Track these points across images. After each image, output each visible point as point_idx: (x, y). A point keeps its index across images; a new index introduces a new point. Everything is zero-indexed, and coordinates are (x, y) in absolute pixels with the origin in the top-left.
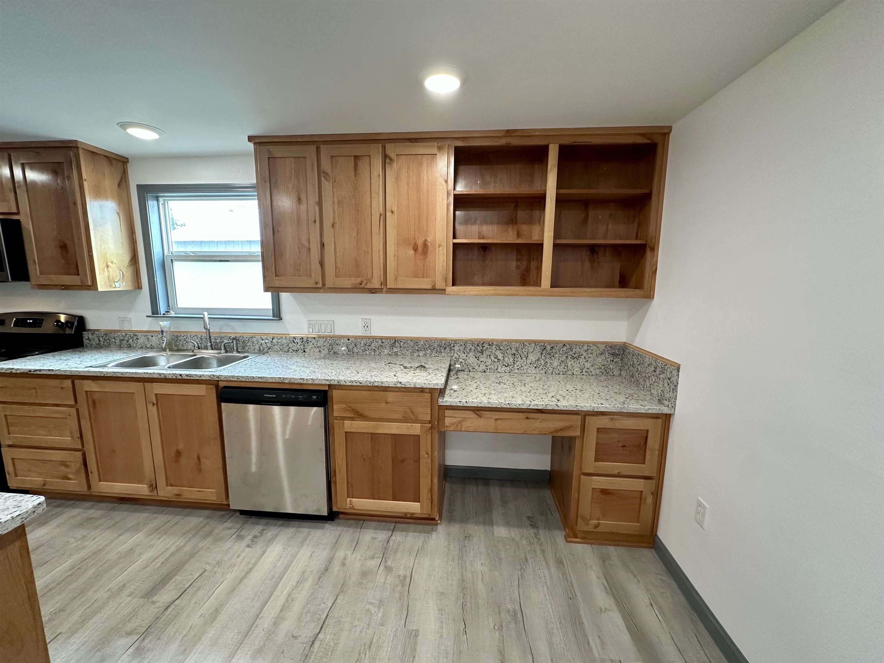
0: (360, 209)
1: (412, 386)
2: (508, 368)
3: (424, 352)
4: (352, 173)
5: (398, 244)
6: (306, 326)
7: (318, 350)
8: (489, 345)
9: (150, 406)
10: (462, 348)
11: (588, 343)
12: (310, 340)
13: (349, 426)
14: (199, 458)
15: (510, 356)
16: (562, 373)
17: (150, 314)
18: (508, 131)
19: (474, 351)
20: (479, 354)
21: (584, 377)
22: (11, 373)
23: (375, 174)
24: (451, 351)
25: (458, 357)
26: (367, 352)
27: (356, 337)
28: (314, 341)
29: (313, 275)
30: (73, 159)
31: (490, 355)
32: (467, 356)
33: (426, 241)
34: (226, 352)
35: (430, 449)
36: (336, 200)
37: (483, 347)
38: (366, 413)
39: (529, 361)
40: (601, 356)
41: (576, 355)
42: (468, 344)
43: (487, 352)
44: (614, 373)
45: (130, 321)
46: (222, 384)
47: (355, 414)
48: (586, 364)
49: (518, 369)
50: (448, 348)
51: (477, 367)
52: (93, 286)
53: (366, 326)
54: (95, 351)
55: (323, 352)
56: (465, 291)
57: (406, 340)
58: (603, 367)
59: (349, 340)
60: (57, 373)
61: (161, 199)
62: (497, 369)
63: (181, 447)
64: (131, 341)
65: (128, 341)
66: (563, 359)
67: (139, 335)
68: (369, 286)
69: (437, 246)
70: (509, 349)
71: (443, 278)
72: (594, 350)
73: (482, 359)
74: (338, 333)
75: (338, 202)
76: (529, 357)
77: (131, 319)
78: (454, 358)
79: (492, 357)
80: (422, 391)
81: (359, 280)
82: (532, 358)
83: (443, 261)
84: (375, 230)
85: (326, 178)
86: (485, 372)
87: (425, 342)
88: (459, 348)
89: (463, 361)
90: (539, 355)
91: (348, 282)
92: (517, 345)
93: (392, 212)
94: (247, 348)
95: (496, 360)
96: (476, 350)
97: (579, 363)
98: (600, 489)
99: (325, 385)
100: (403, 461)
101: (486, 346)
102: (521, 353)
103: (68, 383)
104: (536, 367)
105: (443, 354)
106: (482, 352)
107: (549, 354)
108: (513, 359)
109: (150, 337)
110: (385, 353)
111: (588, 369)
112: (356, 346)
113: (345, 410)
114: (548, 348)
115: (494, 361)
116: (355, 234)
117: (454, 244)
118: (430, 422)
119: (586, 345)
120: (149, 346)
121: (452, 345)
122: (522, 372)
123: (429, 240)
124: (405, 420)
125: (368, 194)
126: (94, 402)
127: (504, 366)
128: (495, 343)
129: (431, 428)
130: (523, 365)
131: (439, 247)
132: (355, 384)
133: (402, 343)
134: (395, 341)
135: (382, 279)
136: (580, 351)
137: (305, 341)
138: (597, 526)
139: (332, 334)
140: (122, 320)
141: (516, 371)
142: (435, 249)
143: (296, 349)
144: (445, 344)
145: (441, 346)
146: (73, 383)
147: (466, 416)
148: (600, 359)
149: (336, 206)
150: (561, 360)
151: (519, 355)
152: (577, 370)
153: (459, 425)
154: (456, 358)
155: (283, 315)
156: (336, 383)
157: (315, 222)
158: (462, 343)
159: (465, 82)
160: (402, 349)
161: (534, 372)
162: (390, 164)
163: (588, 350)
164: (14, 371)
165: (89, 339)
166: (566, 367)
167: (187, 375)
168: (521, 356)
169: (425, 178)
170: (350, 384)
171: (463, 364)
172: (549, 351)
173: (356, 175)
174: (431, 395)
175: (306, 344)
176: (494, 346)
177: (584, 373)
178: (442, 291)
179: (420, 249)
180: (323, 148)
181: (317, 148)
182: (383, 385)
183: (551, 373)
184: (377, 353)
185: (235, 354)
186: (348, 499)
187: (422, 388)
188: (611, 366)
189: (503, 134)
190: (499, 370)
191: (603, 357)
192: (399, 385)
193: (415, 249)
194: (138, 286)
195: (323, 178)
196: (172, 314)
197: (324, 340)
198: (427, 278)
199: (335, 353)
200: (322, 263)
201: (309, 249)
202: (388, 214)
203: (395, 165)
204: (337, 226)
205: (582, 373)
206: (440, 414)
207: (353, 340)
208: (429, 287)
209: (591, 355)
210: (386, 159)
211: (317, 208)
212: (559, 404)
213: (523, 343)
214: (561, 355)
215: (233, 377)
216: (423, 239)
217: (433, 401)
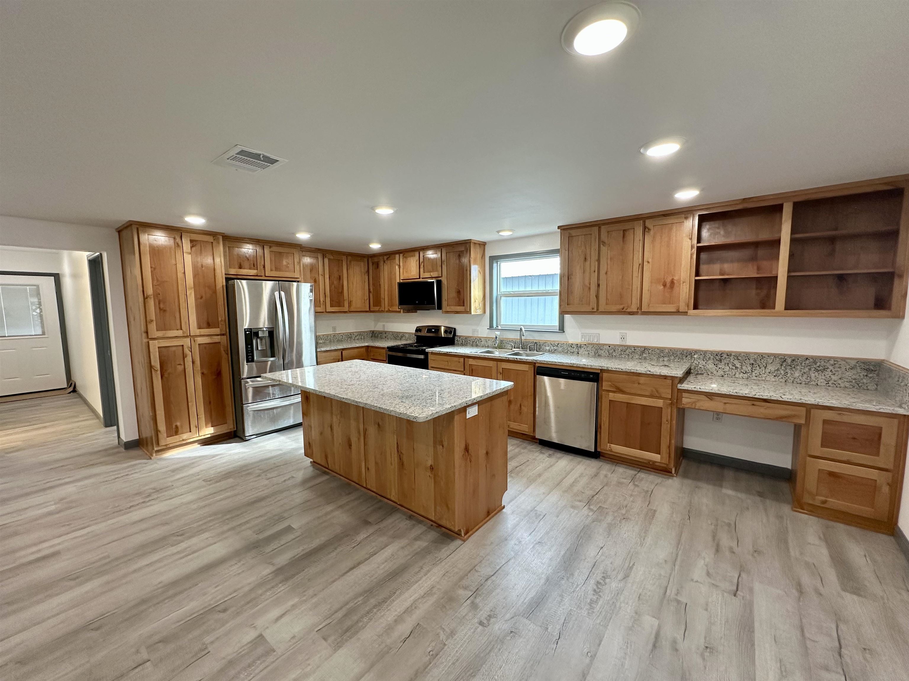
0: (625, 262)
1: (658, 374)
2: (746, 375)
3: (668, 358)
4: (621, 239)
5: (651, 282)
6: (580, 336)
7: (587, 353)
8: (728, 355)
9: (499, 375)
10: (701, 357)
11: (836, 359)
12: (582, 346)
13: (612, 396)
14: (520, 405)
15: (748, 366)
16: (804, 383)
17: (489, 328)
18: (744, 199)
19: (713, 359)
20: (717, 362)
21: (829, 388)
22: (440, 353)
23: (637, 239)
24: (691, 358)
25: (698, 364)
26: (623, 356)
27: (615, 345)
28: (585, 346)
29: (591, 304)
30: (468, 248)
31: (728, 364)
32: (706, 363)
33: (673, 279)
34: (530, 351)
35: (669, 418)
36: (609, 257)
37: (721, 356)
38: (625, 389)
39: (768, 371)
40: (852, 370)
41: (821, 368)
42: (708, 354)
43: (725, 361)
44: (869, 387)
45: (478, 332)
46: (537, 365)
47: (616, 389)
48: (833, 377)
49: (756, 376)
50: (689, 356)
51: (715, 372)
52: (469, 312)
53: (623, 338)
54: (460, 347)
55: (591, 354)
56: (704, 313)
57: (653, 349)
58: (854, 381)
59: (610, 347)
60: (459, 354)
61: (499, 263)
62: (735, 375)
63: (512, 398)
64: (478, 342)
65: (476, 342)
66: (805, 371)
67: (482, 339)
68: (629, 310)
69: (682, 282)
70: (748, 360)
71: (686, 304)
72: (842, 365)
73: (720, 366)
74: (602, 342)
75: (611, 259)
76: (767, 367)
77: (478, 330)
78: (694, 364)
79: (730, 365)
80: (665, 378)
81: (621, 307)
82: (771, 368)
83: (686, 293)
84: (635, 274)
85: (603, 245)
86: (723, 376)
87: (669, 351)
88: (699, 356)
89: (702, 367)
90: (779, 366)
91: (614, 308)
92: (756, 356)
93: (648, 262)
94: (541, 349)
95: (734, 368)
96: (715, 359)
97: (825, 375)
98: (828, 471)
99: (599, 369)
100: (649, 424)
101: (725, 356)
102: (760, 364)
103: (462, 360)
104: (775, 376)
105: (685, 360)
106: (720, 361)
107: (790, 366)
108: (750, 368)
109: (488, 341)
110: (636, 357)
111: (835, 381)
112: (614, 351)
113: (611, 386)
114: (789, 361)
115: (732, 368)
116: (621, 277)
117: (696, 280)
118: (670, 399)
119: (832, 360)
120: (487, 346)
121: (693, 354)
122: (760, 379)
123: (676, 278)
124: (651, 396)
125: (632, 252)
126: (472, 370)
127: (742, 373)
128: (733, 354)
129: (671, 404)
130: (761, 373)
131: (683, 283)
132: (618, 370)
133: (650, 351)
134: (645, 349)
135: (638, 306)
136: (825, 364)
137: (579, 346)
138: (825, 502)
139: (598, 342)
140: (474, 331)
141: (755, 378)
142: (680, 284)
143: (572, 351)
144: (686, 353)
145: (683, 355)
146: (464, 359)
147: (699, 398)
148: (849, 374)
149: (609, 262)
150: (803, 371)
151: (757, 365)
152: (821, 381)
153: (694, 405)
154: (696, 364)
155: (565, 329)
156: (606, 368)
157: (595, 272)
158: (701, 353)
159: (702, 190)
160: (650, 355)
161: (774, 380)
162: (648, 232)
163: (835, 364)
164: (441, 352)
165: (457, 341)
166: (809, 378)
167: (520, 359)
168: (759, 366)
169: (674, 238)
170: (614, 370)
171: (703, 369)
172: (790, 363)
173: (623, 241)
174: (672, 382)
175: (579, 349)
176: (732, 357)
177: (830, 384)
178: (685, 313)
179: (668, 285)
180: (603, 227)
181: (599, 227)
182: (638, 372)
183: (792, 382)
184: (631, 357)
185: (535, 352)
186: (608, 444)
187: (665, 376)
188: (865, 381)
189: (740, 201)
190: (737, 376)
191: (854, 371)
192: (649, 373)
193: (665, 285)
194: (485, 312)
195: (601, 246)
196: (500, 328)
197: (592, 346)
198: (673, 304)
199: (599, 355)
200: (597, 297)
201: (590, 288)
202: (645, 263)
203: (652, 232)
204: (609, 273)
205: (828, 385)
206: (679, 396)
207: (613, 347)
208: (674, 310)
209: (839, 369)
210: (646, 229)
211: (597, 263)
212: (783, 397)
213: (762, 356)
214: (803, 367)
215: (545, 361)
216: (671, 278)
217: (673, 386)
